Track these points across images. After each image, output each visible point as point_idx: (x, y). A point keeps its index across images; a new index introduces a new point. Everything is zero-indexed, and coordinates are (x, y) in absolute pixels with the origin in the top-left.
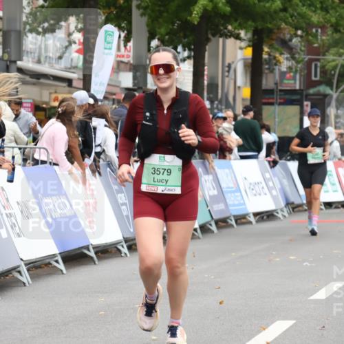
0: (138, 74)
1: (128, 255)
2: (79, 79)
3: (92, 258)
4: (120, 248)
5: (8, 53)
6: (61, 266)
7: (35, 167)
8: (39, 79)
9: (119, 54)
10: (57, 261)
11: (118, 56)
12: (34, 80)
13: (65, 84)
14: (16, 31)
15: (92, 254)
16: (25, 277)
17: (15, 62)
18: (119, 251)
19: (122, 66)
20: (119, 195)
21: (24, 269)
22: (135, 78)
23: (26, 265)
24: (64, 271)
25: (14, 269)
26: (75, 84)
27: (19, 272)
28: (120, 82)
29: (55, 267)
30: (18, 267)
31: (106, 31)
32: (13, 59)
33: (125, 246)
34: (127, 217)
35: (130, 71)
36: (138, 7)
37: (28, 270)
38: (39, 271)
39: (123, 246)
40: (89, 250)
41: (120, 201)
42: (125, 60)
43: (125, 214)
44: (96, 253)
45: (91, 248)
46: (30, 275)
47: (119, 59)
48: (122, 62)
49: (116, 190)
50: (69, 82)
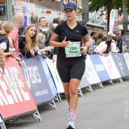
0: (125, 25)
1: (123, 82)
2: (106, 27)
3: (111, 83)
4: (120, 80)
5: (84, 20)
6: (102, 86)
7: (93, 55)
8: (93, 28)
9: (118, 19)
10: (100, 84)
11: (118, 20)
12: (92, 28)
13: (101, 29)
14: (86, 13)
15: (111, 82)
16: (91, 89)
17: (86, 23)
18: (120, 81)
19: (119, 23)
20: (120, 63)
21: (90, 87)
22: (124, 26)
23: (91, 86)
24: (103, 87)
25: (87, 87)
26: (104, 29)
27: (89, 88)
28: (119, 28)
29: (100, 86)
30: (88, 86)
31: (112, 12)
32: (85, 21)
33: (122, 79)
34: (122, 70)
35: (122, 24)
36: (125, 4)
37: (92, 87)
38: (95, 87)
39: (121, 79)
40: (110, 81)
41: (120, 65)
42: (120, 21)
43: (121, 69)
44: (113, 82)
45: (111, 80)
46: (92, 89)
47: (118, 21)
48: (119, 22)
49: (118, 62)
50: (103, 28)
